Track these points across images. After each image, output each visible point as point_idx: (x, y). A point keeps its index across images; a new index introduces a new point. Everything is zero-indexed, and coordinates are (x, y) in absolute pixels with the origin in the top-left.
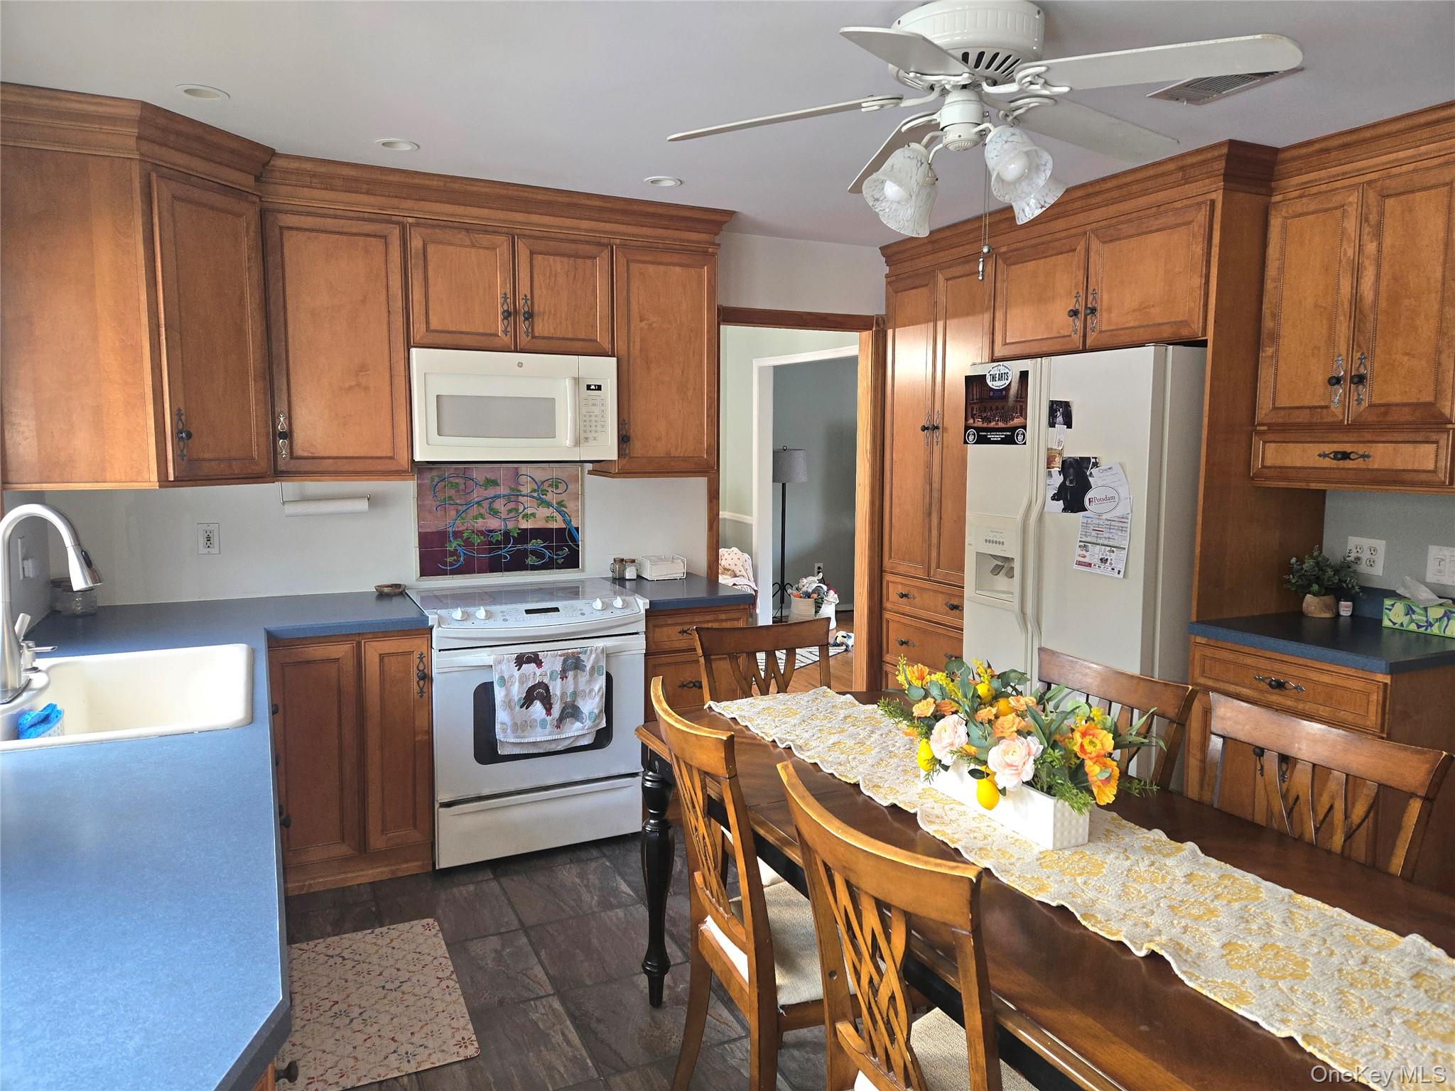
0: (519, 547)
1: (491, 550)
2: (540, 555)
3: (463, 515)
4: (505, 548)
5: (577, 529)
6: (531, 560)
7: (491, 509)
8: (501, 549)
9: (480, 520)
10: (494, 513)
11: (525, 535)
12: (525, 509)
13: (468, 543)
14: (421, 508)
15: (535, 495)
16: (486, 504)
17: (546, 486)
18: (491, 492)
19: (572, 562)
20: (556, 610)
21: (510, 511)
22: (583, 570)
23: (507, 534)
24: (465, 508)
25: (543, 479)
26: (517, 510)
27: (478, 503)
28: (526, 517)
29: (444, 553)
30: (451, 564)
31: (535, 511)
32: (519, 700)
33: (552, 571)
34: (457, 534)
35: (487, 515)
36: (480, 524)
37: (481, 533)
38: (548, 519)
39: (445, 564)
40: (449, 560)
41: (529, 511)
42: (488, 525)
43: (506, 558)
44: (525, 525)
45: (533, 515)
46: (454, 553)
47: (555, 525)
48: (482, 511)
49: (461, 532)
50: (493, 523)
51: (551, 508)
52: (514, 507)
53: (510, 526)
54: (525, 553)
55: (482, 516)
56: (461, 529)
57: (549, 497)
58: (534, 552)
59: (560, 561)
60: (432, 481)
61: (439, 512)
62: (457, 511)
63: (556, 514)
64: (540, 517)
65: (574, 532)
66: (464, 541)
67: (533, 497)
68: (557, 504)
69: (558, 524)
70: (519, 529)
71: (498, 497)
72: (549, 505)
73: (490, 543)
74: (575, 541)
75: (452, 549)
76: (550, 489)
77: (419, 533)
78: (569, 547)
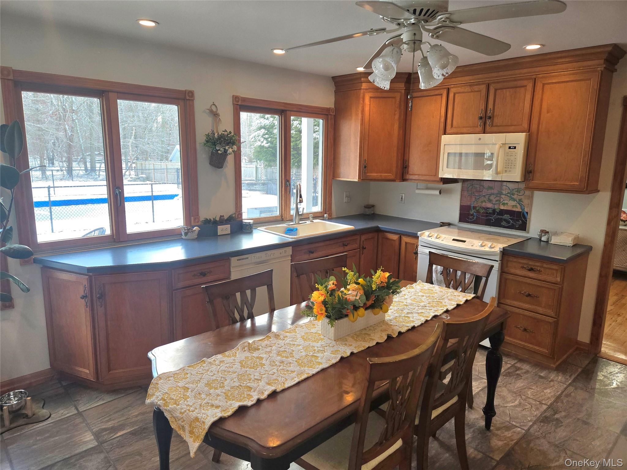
0: (499, 217)
1: (487, 216)
2: (508, 222)
3: (478, 200)
4: (493, 216)
5: (527, 213)
6: (504, 223)
7: (489, 199)
8: (491, 216)
9: (484, 203)
10: (490, 201)
11: (502, 212)
12: (503, 200)
13: (478, 212)
14: (462, 196)
15: (509, 195)
16: (487, 197)
17: (514, 192)
18: (490, 191)
19: (523, 227)
20: (464, 241)
21: (497, 201)
22: (528, 233)
23: (494, 211)
24: (479, 197)
25: (513, 188)
26: (500, 201)
27: (484, 196)
28: (504, 204)
29: (469, 214)
30: (471, 219)
31: (508, 202)
32: (440, 271)
33: (512, 230)
34: (474, 208)
35: (487, 201)
36: (484, 205)
37: (484, 208)
38: (513, 206)
39: (468, 219)
40: (471, 217)
41: (506, 202)
42: (487, 206)
43: (493, 220)
44: (502, 207)
45: (507, 204)
46: (472, 215)
47: (517, 210)
48: (485, 199)
49: (476, 207)
50: (489, 205)
51: (516, 202)
52: (499, 199)
53: (496, 207)
54: (501, 220)
55: (485, 201)
56: (476, 206)
57: (515, 197)
58: (505, 220)
59: (517, 226)
60: (468, 185)
61: (468, 198)
62: (476, 198)
63: (518, 205)
64: (510, 205)
65: (526, 214)
66: (476, 211)
67: (508, 196)
68: (519, 200)
69: (518, 209)
70: (500, 209)
71: (493, 194)
72: (514, 200)
73: (487, 213)
74: (525, 218)
75: (472, 213)
76: (516, 193)
77: (460, 205)
78: (522, 221)
